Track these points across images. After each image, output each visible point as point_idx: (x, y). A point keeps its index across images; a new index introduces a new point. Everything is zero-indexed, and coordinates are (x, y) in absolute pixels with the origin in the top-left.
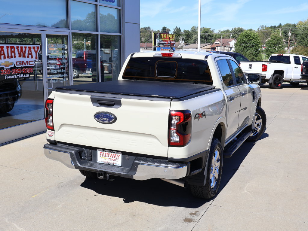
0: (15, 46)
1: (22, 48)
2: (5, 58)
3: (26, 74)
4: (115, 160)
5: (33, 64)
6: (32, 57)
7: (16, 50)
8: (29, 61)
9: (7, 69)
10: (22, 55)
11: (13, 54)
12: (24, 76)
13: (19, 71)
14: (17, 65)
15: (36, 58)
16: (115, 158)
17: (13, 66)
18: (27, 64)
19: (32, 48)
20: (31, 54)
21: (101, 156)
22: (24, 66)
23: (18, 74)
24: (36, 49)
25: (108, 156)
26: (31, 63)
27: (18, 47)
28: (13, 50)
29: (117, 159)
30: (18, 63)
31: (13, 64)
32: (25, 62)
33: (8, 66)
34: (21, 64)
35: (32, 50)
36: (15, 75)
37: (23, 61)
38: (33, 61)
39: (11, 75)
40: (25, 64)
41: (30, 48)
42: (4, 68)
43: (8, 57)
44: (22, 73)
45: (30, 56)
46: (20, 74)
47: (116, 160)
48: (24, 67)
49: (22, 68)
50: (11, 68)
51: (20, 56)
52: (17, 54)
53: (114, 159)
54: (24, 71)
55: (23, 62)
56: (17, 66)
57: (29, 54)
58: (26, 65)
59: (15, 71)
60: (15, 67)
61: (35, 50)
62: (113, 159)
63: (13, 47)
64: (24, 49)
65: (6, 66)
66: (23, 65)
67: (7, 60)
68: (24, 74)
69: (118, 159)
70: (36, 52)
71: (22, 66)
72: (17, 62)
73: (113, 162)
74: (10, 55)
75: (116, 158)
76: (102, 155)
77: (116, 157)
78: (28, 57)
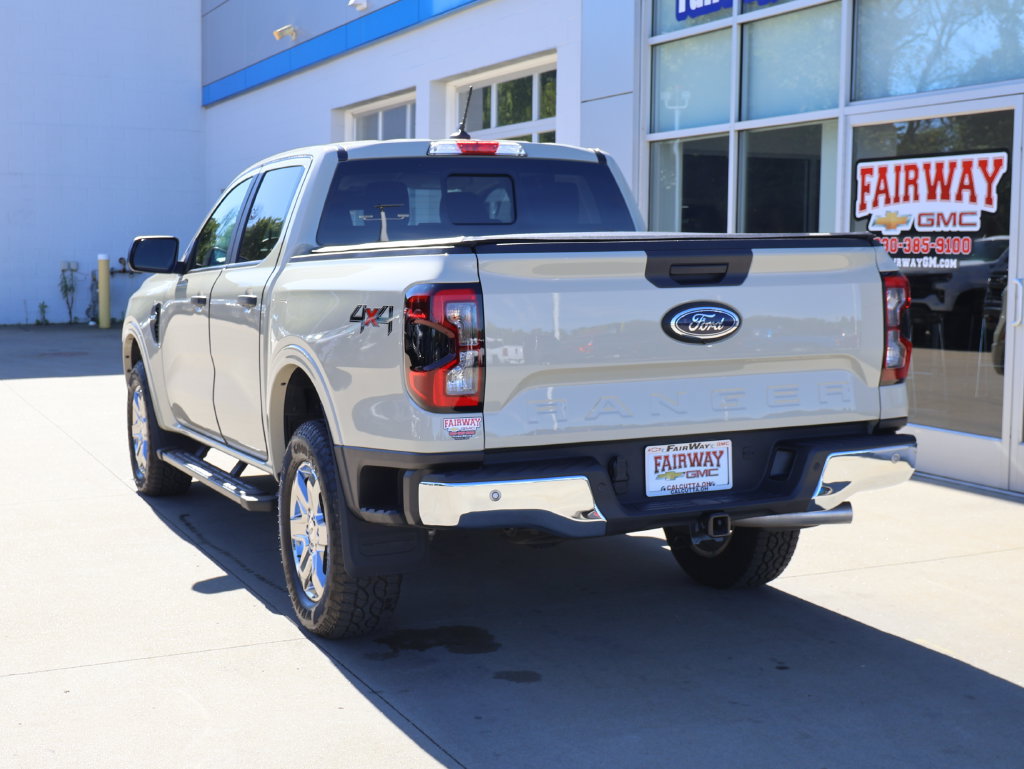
0: (920, 162)
1: (940, 166)
2: (888, 201)
3: (945, 256)
4: (708, 473)
5: (974, 225)
6: (973, 199)
7: (922, 174)
8: (961, 215)
9: (890, 236)
10: (939, 191)
11: (911, 189)
12: (938, 262)
13: (925, 244)
14: (920, 224)
15: (989, 201)
16: (708, 467)
17: (908, 228)
18: (954, 224)
19: (975, 165)
20: (971, 187)
21: (660, 468)
22: (942, 228)
23: (921, 256)
24: (990, 169)
25: (682, 464)
26: (966, 219)
27: (927, 167)
28: (912, 175)
29: (715, 467)
30: (924, 220)
31: (907, 222)
32: (947, 217)
33: (895, 227)
34: (932, 220)
35: (976, 171)
36: (911, 256)
37: (940, 210)
38: (974, 214)
39: (900, 254)
40: (946, 224)
41: (967, 166)
42: (885, 233)
43: (897, 200)
44: (932, 253)
45: (966, 194)
46: (928, 255)
47: (712, 473)
48: (943, 234)
49: (934, 235)
50: (904, 234)
51: (932, 196)
52: (923, 190)
53: (705, 468)
54: (942, 245)
55: (940, 215)
56: (919, 229)
57: (962, 186)
58: (950, 228)
59: (912, 245)
60: (913, 232)
61: (986, 174)
62: (702, 469)
63: (914, 168)
64: (946, 172)
65: (888, 226)
66: (938, 224)
67: (893, 207)
68: (940, 257)
69: (718, 465)
70: (990, 180)
71: (935, 229)
72: (920, 215)
73: (701, 481)
74: (902, 193)
75: (712, 465)
76: (662, 464)
77: (711, 461)
78: (959, 197)
